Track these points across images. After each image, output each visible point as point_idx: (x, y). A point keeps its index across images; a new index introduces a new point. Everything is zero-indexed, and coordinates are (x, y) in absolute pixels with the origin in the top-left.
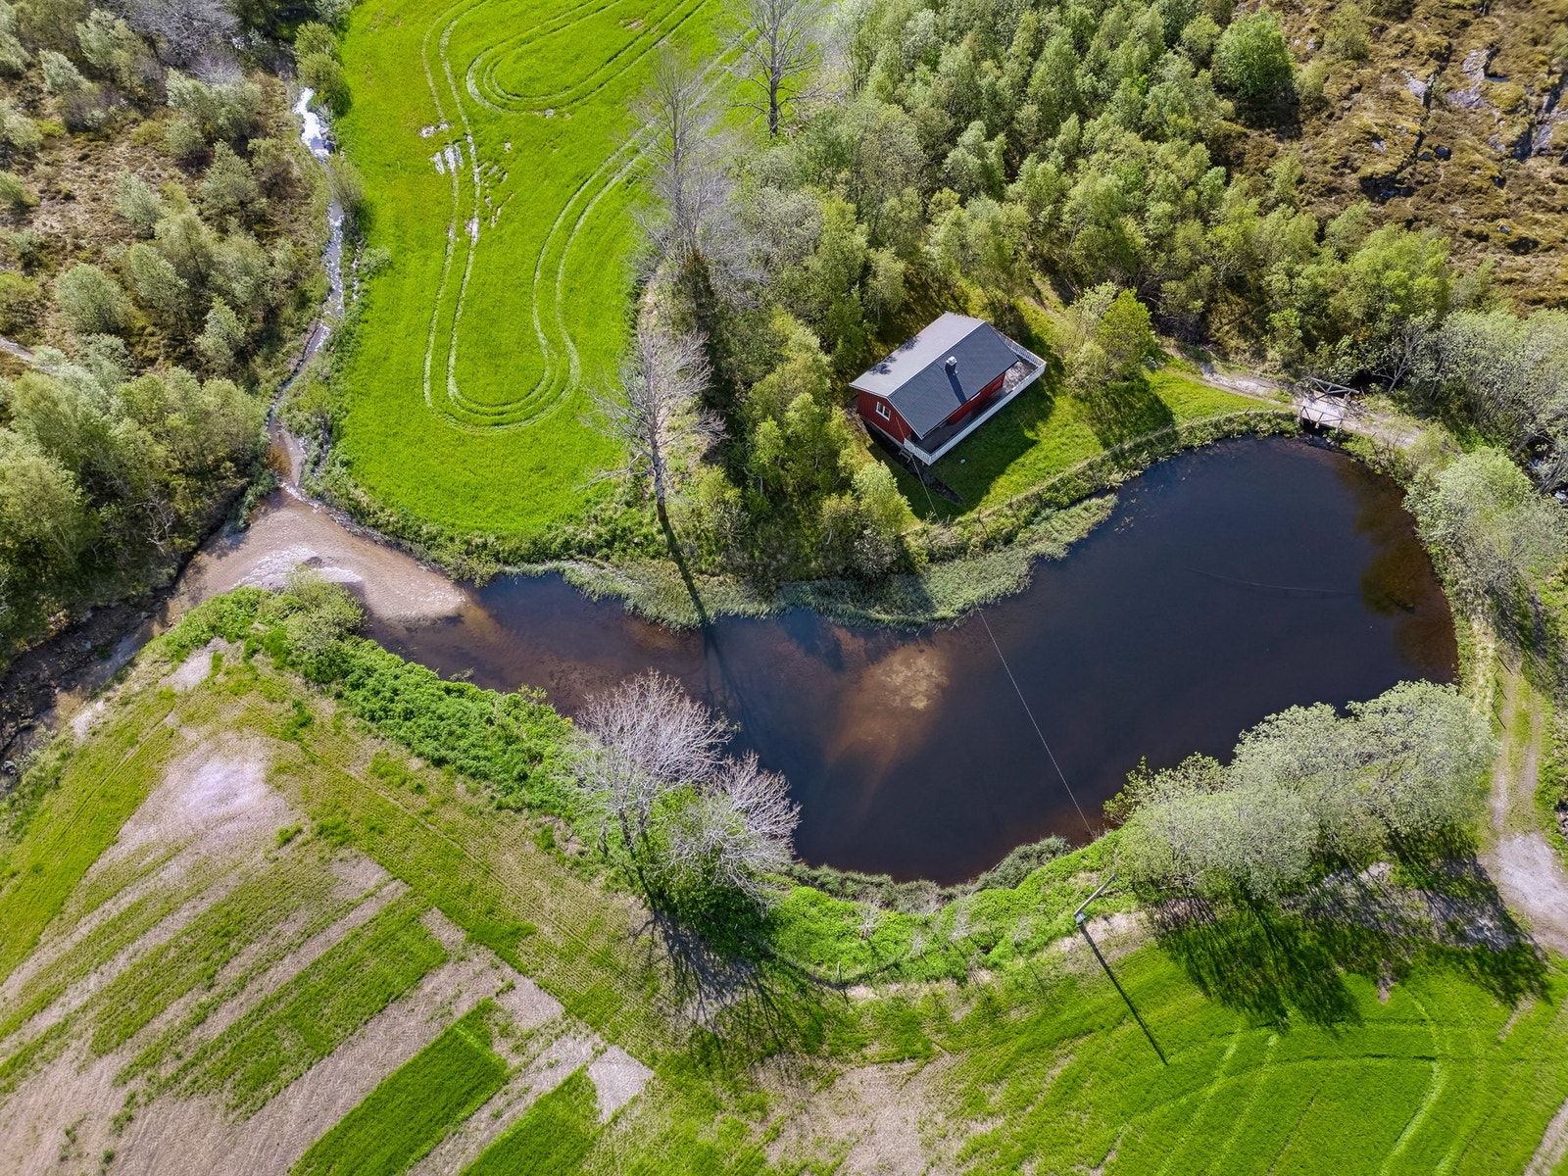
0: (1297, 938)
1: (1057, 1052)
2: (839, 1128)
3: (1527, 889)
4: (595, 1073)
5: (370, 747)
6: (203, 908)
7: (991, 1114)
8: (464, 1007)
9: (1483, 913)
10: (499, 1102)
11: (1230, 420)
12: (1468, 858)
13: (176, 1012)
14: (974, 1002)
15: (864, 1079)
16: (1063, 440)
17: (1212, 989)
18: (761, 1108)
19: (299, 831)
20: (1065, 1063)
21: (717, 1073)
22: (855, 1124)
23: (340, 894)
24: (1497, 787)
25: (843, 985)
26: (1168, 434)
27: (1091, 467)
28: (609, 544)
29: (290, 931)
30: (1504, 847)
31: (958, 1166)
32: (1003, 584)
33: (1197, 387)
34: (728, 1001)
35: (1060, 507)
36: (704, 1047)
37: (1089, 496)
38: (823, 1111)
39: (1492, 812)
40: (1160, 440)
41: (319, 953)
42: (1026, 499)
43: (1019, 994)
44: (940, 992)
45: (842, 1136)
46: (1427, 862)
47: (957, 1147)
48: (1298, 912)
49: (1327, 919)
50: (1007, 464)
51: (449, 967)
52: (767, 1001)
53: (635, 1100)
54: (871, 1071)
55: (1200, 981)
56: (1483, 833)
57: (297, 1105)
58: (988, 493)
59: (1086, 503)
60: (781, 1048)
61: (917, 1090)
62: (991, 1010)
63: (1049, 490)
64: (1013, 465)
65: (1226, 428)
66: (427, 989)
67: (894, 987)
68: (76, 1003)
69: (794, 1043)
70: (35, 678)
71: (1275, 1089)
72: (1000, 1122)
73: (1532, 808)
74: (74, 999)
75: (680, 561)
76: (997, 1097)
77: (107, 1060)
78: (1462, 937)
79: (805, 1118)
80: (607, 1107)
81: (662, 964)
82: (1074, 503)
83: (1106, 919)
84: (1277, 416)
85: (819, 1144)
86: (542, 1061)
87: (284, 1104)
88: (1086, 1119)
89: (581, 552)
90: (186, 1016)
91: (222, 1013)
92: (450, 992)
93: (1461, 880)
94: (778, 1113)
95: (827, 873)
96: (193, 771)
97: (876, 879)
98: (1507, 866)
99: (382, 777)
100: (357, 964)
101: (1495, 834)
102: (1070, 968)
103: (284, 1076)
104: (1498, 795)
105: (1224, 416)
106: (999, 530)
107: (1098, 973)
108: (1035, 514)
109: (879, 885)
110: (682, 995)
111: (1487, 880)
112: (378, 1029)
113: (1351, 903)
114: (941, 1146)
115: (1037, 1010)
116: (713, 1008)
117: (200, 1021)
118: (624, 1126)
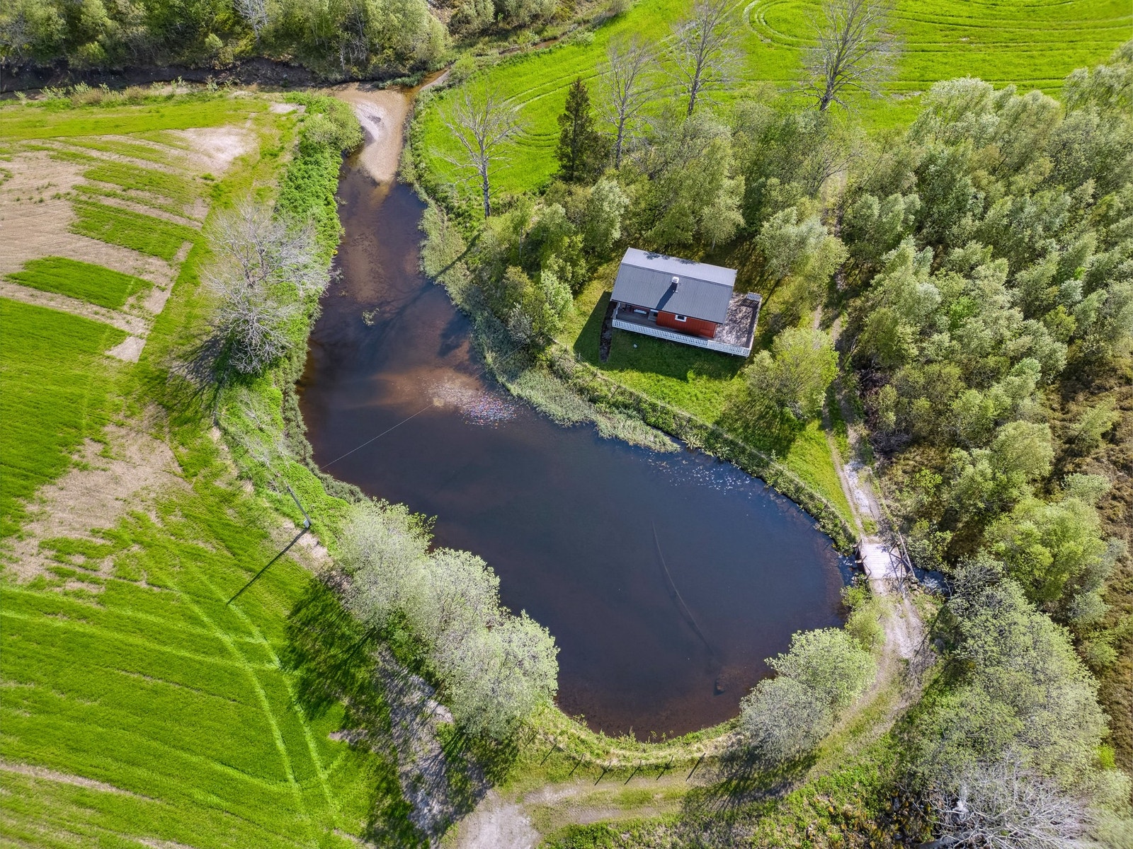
0: (360, 667)
1: (214, 541)
2: (133, 451)
3: (484, 839)
4: (129, 340)
5: (273, 183)
6: (161, 170)
7: (163, 520)
8: (146, 277)
9: (444, 803)
10: (104, 311)
11: (812, 497)
12: (488, 781)
13: (108, 187)
14: (230, 489)
15: (165, 452)
16: (700, 395)
17: (295, 619)
18: (133, 414)
19: (213, 180)
20: (209, 547)
21: (145, 388)
22: (137, 458)
23: (186, 210)
24: (563, 789)
25: (217, 424)
26: (762, 460)
27: (689, 420)
28: (458, 215)
29: (161, 201)
30: (512, 809)
31: (127, 514)
32: (556, 410)
33: (832, 465)
34: (189, 377)
35: (644, 419)
36: (158, 376)
37: (667, 433)
38: (140, 442)
39: (538, 791)
40: (751, 456)
41: (154, 216)
42: (631, 394)
43: (244, 509)
44: (229, 469)
45: (128, 453)
46: (468, 749)
47: (139, 509)
48: (381, 664)
49: (385, 685)
50: (652, 371)
51: (165, 263)
52: (196, 394)
53: (120, 361)
54: (169, 454)
55: (297, 610)
56: (516, 788)
57: (81, 244)
58: (621, 371)
59: (659, 433)
60: (169, 409)
61: (165, 479)
62: (226, 499)
63: (650, 404)
64: (654, 374)
65: (802, 497)
66: (150, 260)
67: (225, 447)
68: (104, 158)
69: (175, 414)
70: (258, 70)
71: (235, 674)
72: (160, 526)
73: (559, 825)
74: (105, 156)
75: (469, 250)
76: (176, 519)
77: (83, 179)
78: (413, 788)
79: (134, 434)
80: (114, 352)
81: (198, 341)
82: (655, 427)
83: (318, 543)
84: (845, 530)
85: (122, 446)
86: (129, 318)
87: (79, 240)
88: (177, 569)
89: (446, 208)
90: (108, 191)
91: (114, 200)
92: (152, 269)
93: (465, 780)
94: (132, 422)
95: (295, 399)
96: (229, 134)
97: (301, 423)
98: (497, 816)
99: (258, 194)
100: (152, 230)
101: (520, 799)
102: (274, 534)
103: (92, 234)
104: (556, 791)
105: (810, 490)
106: (595, 390)
107: (277, 549)
108: (626, 406)
109: (298, 426)
110: (184, 357)
111: (475, 801)
112: (124, 252)
113: (405, 700)
114: (137, 501)
115: (238, 522)
116: (183, 372)
117: (108, 195)
118: (106, 363)
